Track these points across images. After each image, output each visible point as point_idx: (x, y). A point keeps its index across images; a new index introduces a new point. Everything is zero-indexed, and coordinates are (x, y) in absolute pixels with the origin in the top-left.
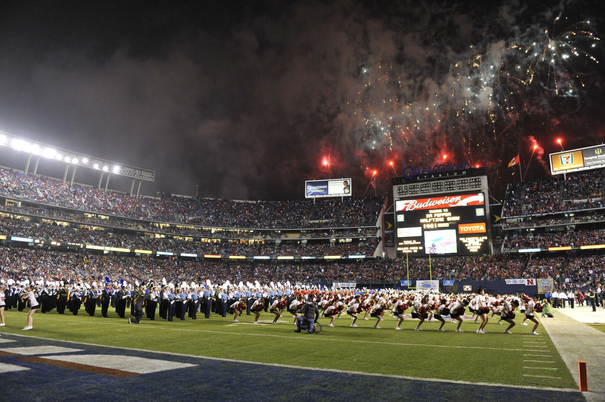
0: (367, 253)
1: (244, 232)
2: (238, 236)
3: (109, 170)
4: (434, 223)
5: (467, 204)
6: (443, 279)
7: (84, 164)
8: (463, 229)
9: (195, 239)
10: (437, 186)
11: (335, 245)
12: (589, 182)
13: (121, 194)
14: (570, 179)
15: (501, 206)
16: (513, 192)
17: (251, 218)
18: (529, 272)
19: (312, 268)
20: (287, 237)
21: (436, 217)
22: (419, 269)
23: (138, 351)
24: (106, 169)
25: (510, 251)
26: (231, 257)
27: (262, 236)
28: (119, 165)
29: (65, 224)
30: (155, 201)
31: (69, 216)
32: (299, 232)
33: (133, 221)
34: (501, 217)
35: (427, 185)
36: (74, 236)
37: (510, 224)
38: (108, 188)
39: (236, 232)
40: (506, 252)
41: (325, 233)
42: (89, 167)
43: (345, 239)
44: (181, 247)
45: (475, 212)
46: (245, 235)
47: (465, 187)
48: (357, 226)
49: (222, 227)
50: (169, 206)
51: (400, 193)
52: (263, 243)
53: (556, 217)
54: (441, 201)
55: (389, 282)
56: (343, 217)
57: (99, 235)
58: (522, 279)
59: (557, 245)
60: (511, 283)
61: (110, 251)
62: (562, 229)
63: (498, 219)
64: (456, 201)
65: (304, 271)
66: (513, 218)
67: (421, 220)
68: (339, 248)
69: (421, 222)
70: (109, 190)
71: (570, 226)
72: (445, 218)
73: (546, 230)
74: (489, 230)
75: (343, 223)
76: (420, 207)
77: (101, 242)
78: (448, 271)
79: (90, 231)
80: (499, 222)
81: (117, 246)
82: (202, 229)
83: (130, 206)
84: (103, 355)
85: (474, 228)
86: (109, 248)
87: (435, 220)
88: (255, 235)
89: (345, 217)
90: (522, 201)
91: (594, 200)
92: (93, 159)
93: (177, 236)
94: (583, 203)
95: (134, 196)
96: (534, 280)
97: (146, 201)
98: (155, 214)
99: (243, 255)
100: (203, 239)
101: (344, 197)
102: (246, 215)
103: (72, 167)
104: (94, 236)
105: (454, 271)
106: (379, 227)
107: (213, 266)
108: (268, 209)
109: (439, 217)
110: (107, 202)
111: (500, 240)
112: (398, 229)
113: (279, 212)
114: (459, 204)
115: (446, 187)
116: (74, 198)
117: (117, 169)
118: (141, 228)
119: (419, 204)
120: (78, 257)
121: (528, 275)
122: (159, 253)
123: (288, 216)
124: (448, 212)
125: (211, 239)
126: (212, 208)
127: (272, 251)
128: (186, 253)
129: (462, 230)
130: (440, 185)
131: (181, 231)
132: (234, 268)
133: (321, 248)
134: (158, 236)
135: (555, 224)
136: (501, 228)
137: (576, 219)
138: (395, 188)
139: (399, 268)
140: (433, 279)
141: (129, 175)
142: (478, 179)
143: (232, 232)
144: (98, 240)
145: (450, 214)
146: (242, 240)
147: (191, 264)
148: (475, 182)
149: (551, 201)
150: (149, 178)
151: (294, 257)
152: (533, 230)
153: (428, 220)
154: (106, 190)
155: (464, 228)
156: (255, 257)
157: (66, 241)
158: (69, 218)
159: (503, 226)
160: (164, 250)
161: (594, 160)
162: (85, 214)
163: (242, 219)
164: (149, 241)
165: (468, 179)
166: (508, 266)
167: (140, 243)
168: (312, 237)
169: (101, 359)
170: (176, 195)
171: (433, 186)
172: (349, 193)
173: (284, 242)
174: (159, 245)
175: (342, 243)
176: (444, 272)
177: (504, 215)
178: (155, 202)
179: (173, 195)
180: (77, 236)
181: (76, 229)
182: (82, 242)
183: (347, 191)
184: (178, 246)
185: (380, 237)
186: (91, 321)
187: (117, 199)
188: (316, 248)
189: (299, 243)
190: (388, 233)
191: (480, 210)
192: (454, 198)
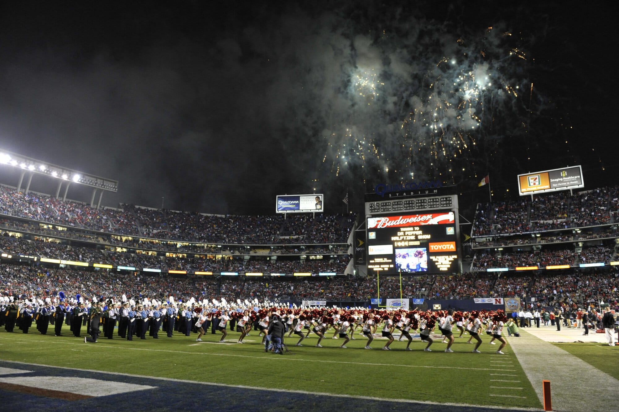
0: (337, 271)
1: (211, 247)
2: (206, 251)
3: (68, 178)
4: (406, 241)
5: (438, 222)
6: (413, 298)
7: (41, 171)
9: (159, 254)
10: (409, 204)
11: (306, 262)
12: (555, 204)
13: (80, 204)
14: (536, 200)
15: (471, 226)
16: (482, 211)
17: (219, 233)
18: (497, 292)
19: (281, 285)
20: (256, 253)
21: (408, 235)
22: (389, 287)
23: (93, 372)
24: (65, 177)
25: (479, 270)
26: (197, 273)
27: (230, 251)
28: (79, 173)
29: (18, 235)
30: (117, 212)
31: (22, 226)
32: (269, 248)
33: (93, 233)
34: (470, 236)
35: (399, 203)
36: (27, 248)
37: (479, 243)
38: (67, 198)
39: (203, 247)
40: (475, 271)
41: (296, 250)
42: (46, 175)
43: (316, 256)
44: (144, 262)
46: (212, 249)
47: (436, 205)
48: (328, 243)
49: (188, 241)
50: (132, 218)
51: (372, 210)
52: (231, 258)
53: (523, 237)
54: (413, 220)
55: (359, 300)
56: (314, 233)
57: (55, 247)
58: (491, 298)
59: (524, 264)
60: (480, 302)
61: (67, 265)
62: (529, 249)
63: (467, 238)
64: (427, 219)
65: (273, 288)
66: (482, 238)
67: (392, 238)
68: (309, 265)
69: (392, 240)
70: (68, 200)
71: (536, 246)
72: (416, 236)
73: (514, 250)
74: (459, 249)
75: (314, 239)
76: (392, 224)
77: (57, 255)
78: (418, 290)
79: (46, 243)
80: (468, 241)
81: (75, 260)
82: (167, 243)
83: (90, 217)
84: (54, 377)
85: (444, 247)
86: (66, 261)
87: (406, 238)
88: (223, 251)
89: (316, 234)
90: (491, 221)
91: (559, 221)
92: (52, 166)
93: (140, 250)
94: (549, 224)
95: (95, 207)
97: (108, 212)
98: (117, 226)
99: (210, 271)
100: (167, 254)
101: (316, 213)
102: (214, 229)
103: (27, 174)
104: (49, 249)
105: (424, 289)
106: (351, 245)
107: (177, 282)
108: (237, 223)
109: (410, 235)
110: (65, 212)
111: (470, 259)
112: (370, 247)
113: (249, 227)
114: (431, 222)
115: (417, 205)
116: (29, 207)
117: (77, 178)
118: (101, 241)
119: (390, 222)
120: (30, 271)
121: (496, 295)
122: (120, 268)
123: (258, 231)
124: (419, 230)
125: (176, 253)
126: (179, 221)
127: (240, 267)
128: (149, 268)
129: (432, 249)
130: (412, 203)
131: (144, 245)
132: (200, 284)
133: (291, 264)
134: (119, 250)
135: (521, 244)
136: (470, 247)
137: (542, 239)
138: (367, 205)
139: (370, 286)
140: (403, 297)
141: (90, 184)
142: (449, 198)
143: (199, 247)
144: (53, 253)
145: (421, 232)
146: (209, 256)
147: (154, 280)
148: (446, 201)
149: (518, 221)
150: (111, 188)
151: (263, 274)
152: (502, 249)
153: (399, 238)
154: (64, 200)
155: (434, 247)
156: (222, 274)
157: (18, 253)
158: (23, 228)
159: (472, 245)
160: (125, 265)
161: (560, 182)
162: (41, 225)
163: (210, 234)
164: (109, 254)
165: (439, 197)
166: (477, 285)
167: (99, 257)
168: (282, 253)
169: (52, 382)
170: (140, 207)
171: (405, 204)
172: (321, 209)
173: (253, 258)
174: (121, 259)
175: (313, 260)
176: (415, 290)
177: (474, 235)
178: (117, 214)
179: (137, 207)
180: (30, 248)
181: (29, 241)
182: (36, 255)
183: (319, 207)
184: (139, 261)
185: (351, 254)
186: (43, 340)
187: (76, 210)
188: (285, 265)
189: (268, 259)
190: (359, 251)
191: (450, 229)
192: (425, 216)
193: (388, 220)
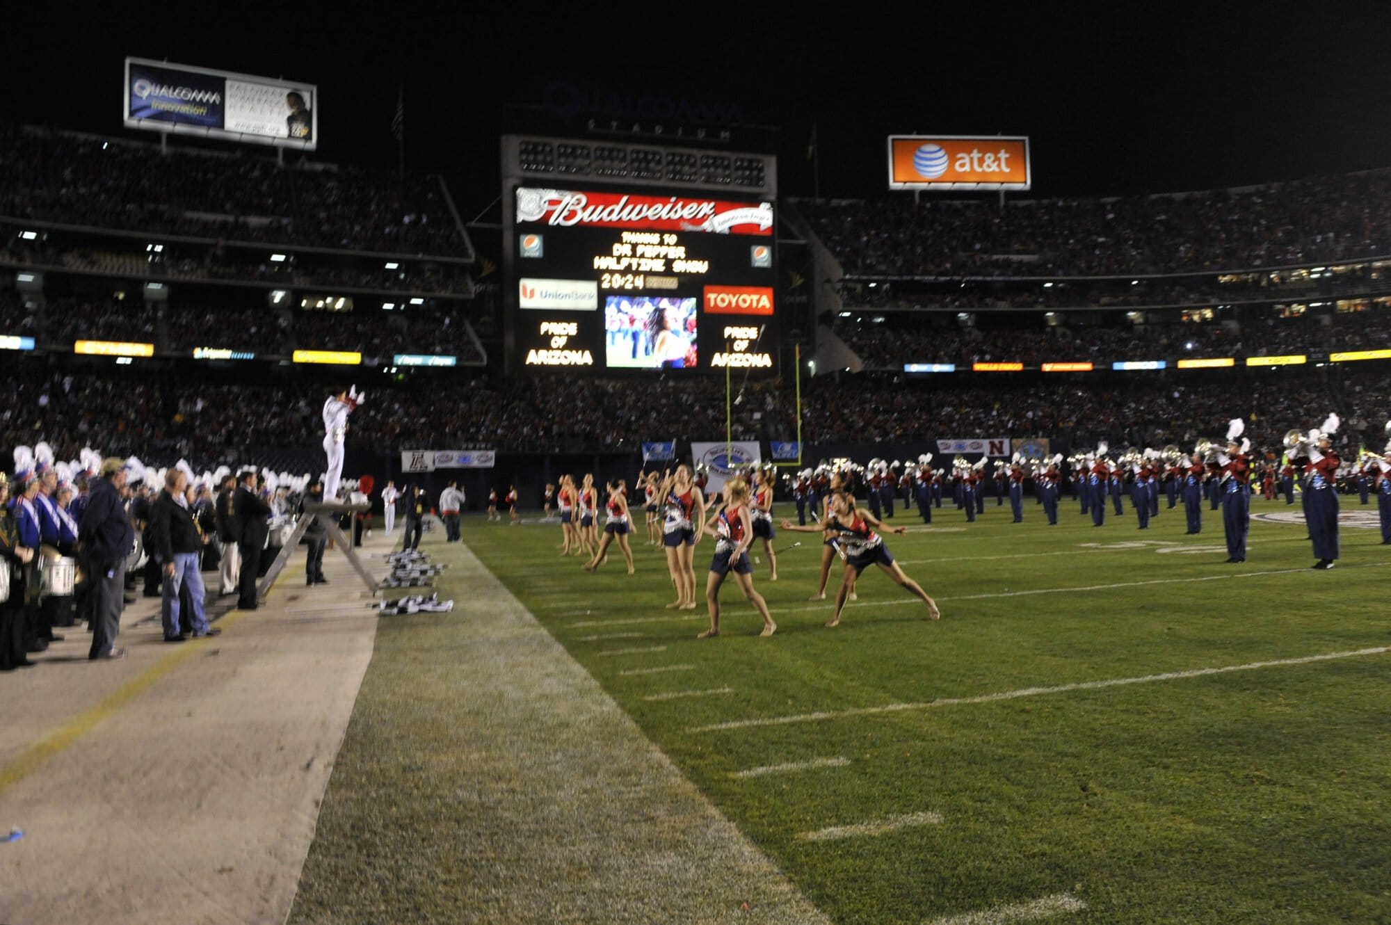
4: (637, 273)
5: (730, 228)
8: (716, 299)
10: (646, 161)
15: (807, 248)
21: (642, 256)
35: (615, 153)
40: (869, 368)
45: (748, 256)
47: (723, 177)
51: (526, 161)
54: (659, 211)
55: (611, 446)
58: (978, 440)
60: (952, 451)
63: (798, 281)
64: (700, 216)
67: (596, 260)
69: (596, 267)
72: (669, 263)
74: (777, 311)
76: (595, 218)
80: (799, 291)
85: (744, 301)
87: (639, 265)
96: (1006, 442)
101: (289, 151)
109: (652, 258)
111: (798, 341)
114: (706, 226)
115: (670, 168)
119: (591, 208)
124: (677, 244)
129: (712, 304)
130: (654, 161)
138: (511, 146)
142: (759, 161)
145: (681, 251)
148: (750, 167)
151: (157, 348)
153: (618, 262)
155: (719, 299)
165: (733, 156)
168: (212, 274)
171: (632, 159)
172: (308, 137)
183: (300, 130)
190: (481, 293)
191: (762, 252)
192: (695, 205)
193: (584, 201)
